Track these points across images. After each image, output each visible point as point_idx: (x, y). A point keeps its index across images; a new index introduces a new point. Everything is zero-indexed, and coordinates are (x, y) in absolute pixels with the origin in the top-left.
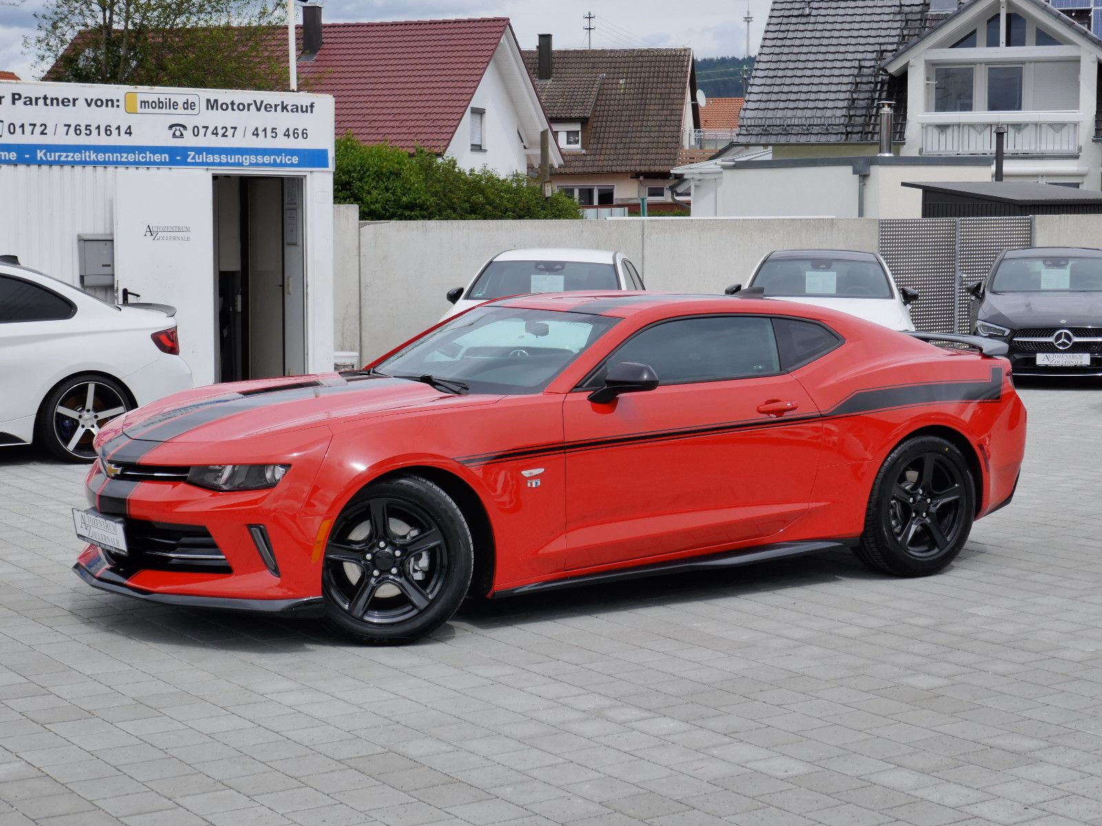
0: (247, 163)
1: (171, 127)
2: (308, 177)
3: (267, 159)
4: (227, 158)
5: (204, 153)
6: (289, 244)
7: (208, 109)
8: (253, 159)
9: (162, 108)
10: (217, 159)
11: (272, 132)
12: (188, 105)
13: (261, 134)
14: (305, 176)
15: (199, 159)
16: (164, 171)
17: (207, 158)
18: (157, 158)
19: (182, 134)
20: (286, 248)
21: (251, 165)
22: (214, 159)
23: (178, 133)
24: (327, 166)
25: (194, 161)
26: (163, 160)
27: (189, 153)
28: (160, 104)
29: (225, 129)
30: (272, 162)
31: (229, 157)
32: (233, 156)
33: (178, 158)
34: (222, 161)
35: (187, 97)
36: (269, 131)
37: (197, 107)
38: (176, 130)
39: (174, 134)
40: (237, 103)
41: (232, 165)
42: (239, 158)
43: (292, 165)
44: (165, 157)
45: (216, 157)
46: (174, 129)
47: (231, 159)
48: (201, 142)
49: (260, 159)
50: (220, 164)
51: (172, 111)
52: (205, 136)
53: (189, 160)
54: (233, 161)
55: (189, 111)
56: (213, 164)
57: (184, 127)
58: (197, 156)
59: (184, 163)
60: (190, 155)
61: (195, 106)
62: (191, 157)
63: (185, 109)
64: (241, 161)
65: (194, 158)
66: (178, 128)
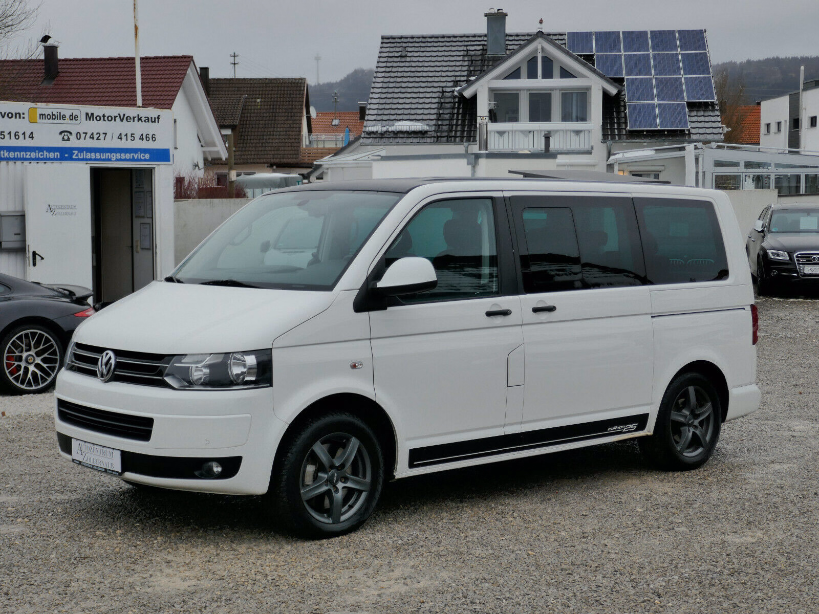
0: (114, 158)
1: (61, 133)
2: (156, 169)
3: (128, 156)
4: (100, 155)
5: (85, 152)
6: (137, 217)
7: (87, 120)
8: (118, 156)
9: (55, 119)
10: (93, 155)
11: (131, 137)
12: (73, 117)
13: (124, 138)
14: (154, 168)
15: (81, 156)
16: (57, 164)
17: (86, 155)
18: (51, 155)
19: (68, 139)
20: (134, 219)
21: (117, 160)
22: (91, 156)
23: (66, 138)
24: (169, 160)
25: (77, 157)
26: (56, 157)
27: (74, 152)
28: (53, 116)
29: (98, 135)
30: (131, 158)
31: (102, 154)
32: (104, 154)
33: (66, 155)
34: (97, 158)
35: (72, 111)
36: (129, 135)
37: (79, 118)
38: (65, 135)
39: (63, 138)
40: (107, 115)
41: (104, 160)
42: (108, 155)
43: (145, 160)
44: (57, 155)
45: (93, 154)
46: (63, 134)
47: (103, 156)
48: (82, 143)
49: (123, 156)
50: (95, 160)
51: (62, 121)
52: (85, 139)
53: (74, 157)
54: (104, 157)
55: (74, 121)
56: (91, 160)
57: (71, 133)
58: (79, 154)
59: (70, 159)
60: (74, 153)
61: (77, 117)
62: (75, 155)
63: (71, 120)
64: (110, 158)
65: (77, 155)
66: (66, 134)
